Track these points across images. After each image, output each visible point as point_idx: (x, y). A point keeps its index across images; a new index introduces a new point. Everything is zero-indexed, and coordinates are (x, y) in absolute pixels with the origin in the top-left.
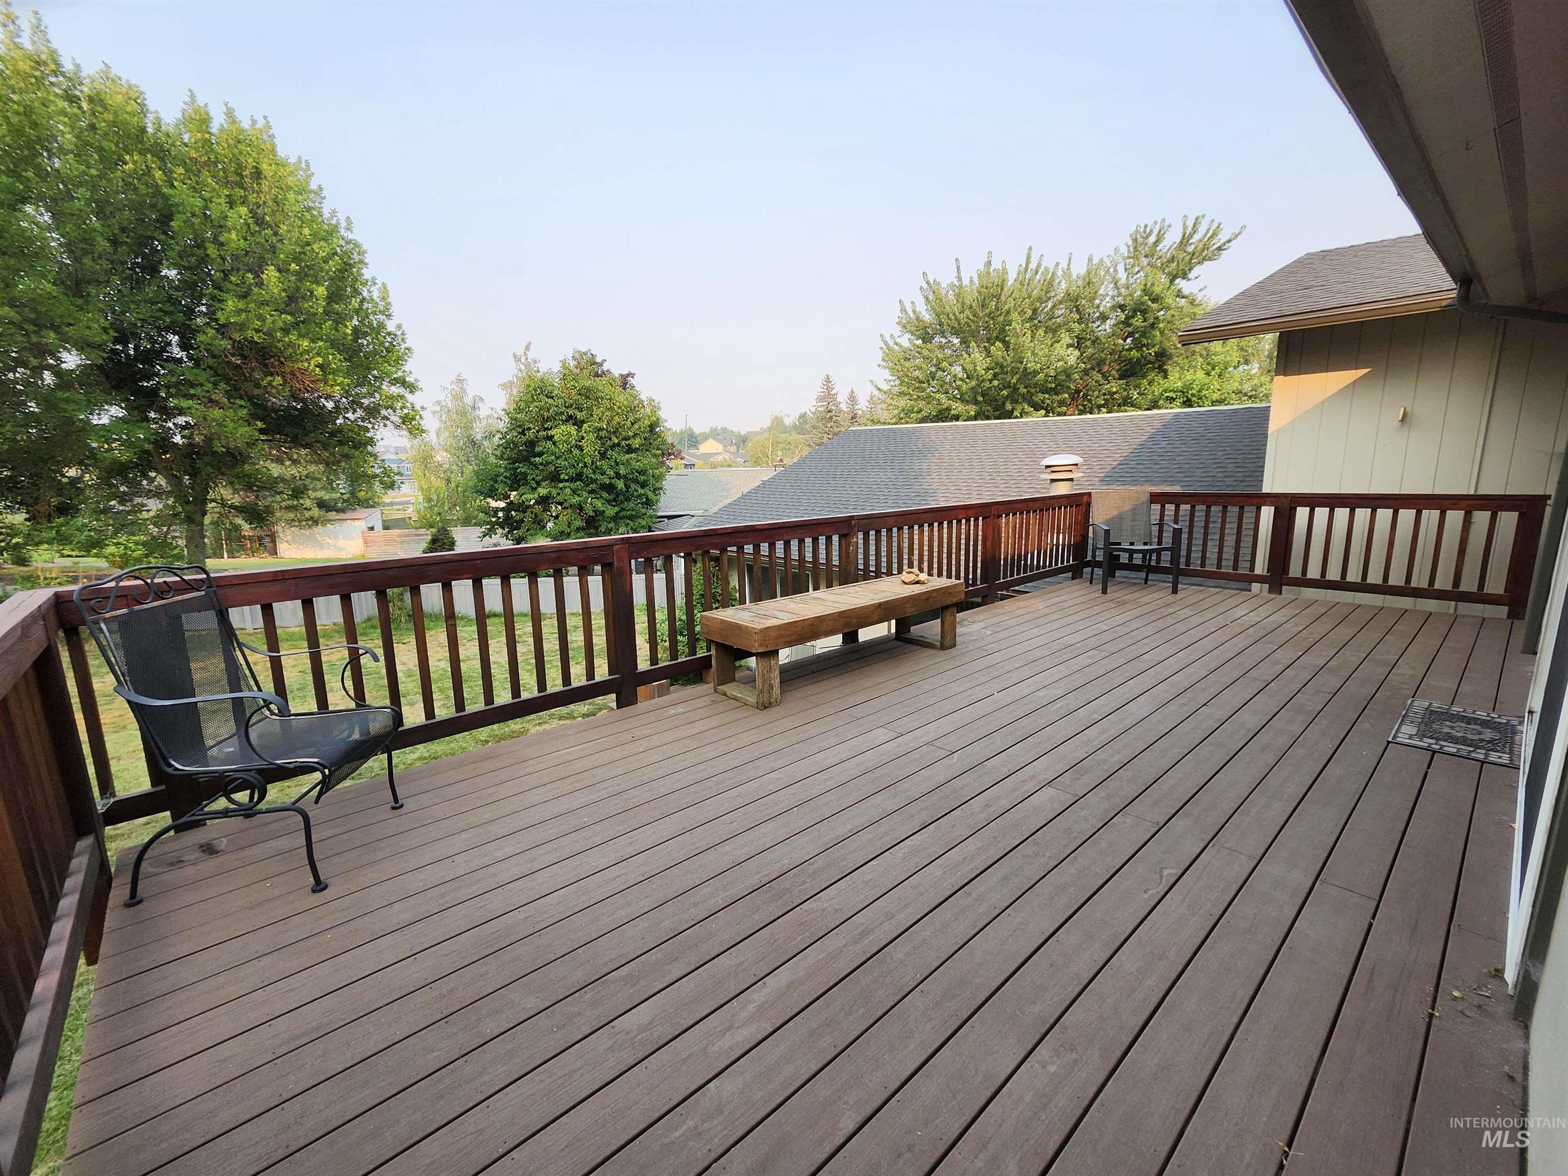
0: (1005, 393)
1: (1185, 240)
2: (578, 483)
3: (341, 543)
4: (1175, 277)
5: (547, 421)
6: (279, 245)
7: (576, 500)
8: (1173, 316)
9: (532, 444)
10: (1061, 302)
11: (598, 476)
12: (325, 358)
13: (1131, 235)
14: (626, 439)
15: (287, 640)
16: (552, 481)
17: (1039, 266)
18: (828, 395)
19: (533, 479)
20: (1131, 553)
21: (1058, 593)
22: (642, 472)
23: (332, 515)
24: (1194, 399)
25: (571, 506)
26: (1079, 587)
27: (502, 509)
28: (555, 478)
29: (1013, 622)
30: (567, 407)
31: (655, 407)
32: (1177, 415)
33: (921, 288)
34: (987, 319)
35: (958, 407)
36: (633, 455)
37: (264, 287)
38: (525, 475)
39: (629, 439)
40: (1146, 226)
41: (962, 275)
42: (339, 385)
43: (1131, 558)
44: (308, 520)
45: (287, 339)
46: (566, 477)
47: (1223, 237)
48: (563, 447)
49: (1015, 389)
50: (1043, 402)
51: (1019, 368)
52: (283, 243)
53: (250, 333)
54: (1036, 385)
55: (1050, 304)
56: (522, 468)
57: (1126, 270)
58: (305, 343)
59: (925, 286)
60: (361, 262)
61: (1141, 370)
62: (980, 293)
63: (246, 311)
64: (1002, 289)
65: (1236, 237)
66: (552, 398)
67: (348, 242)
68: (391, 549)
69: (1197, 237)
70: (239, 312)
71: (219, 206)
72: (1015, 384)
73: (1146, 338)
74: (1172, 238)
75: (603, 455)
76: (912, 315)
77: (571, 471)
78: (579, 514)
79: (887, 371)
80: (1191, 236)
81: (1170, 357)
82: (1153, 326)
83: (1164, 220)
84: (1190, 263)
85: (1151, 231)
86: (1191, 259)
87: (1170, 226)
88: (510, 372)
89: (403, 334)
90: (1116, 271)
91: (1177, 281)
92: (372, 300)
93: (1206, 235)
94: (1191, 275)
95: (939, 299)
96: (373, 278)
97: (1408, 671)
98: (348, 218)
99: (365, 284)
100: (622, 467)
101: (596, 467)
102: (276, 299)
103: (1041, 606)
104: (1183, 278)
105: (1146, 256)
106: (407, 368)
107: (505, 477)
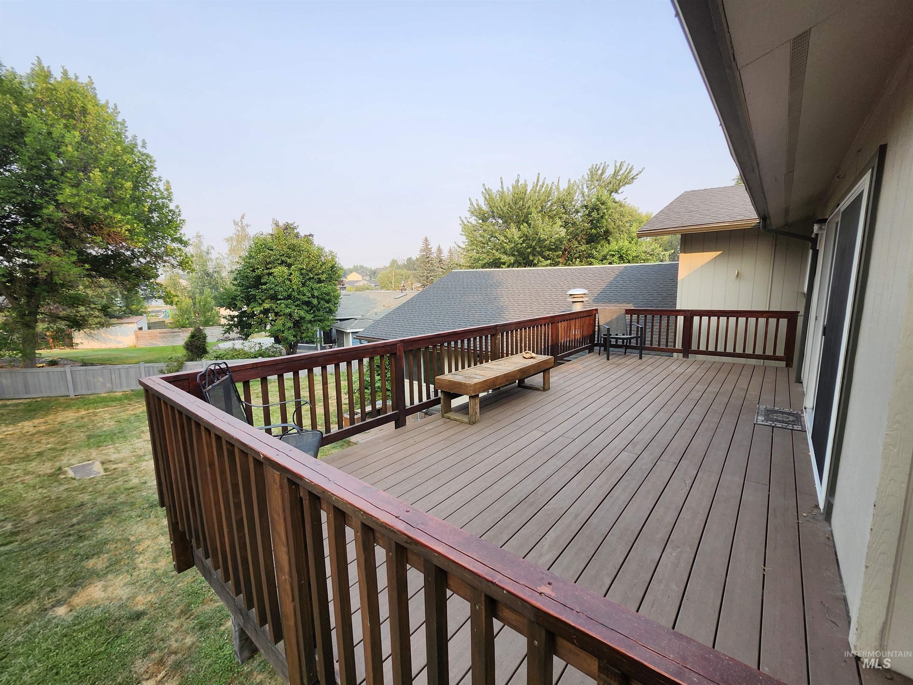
0: (529, 250)
1: (616, 173)
2: (289, 300)
3: (119, 339)
4: (612, 192)
5: (268, 264)
6: (100, 156)
7: (288, 311)
8: (612, 212)
9: (259, 277)
10: (555, 203)
11: (301, 297)
12: (132, 225)
13: (589, 169)
14: (317, 275)
15: (101, 402)
16: (272, 299)
17: (543, 183)
18: (427, 248)
19: (260, 298)
20: (617, 339)
21: (586, 360)
22: (328, 294)
23: (114, 321)
24: (624, 255)
25: (284, 314)
26: (593, 357)
27: (237, 317)
28: (274, 298)
29: (571, 376)
30: (281, 256)
31: (334, 256)
32: (626, 267)
33: (482, 192)
34: (518, 211)
35: (504, 258)
36: (322, 284)
37: (92, 181)
38: (255, 296)
39: (318, 275)
40: (596, 165)
41: (504, 186)
42: (141, 242)
43: (616, 342)
44: (96, 324)
45: (107, 214)
46: (282, 297)
47: (634, 173)
48: (280, 280)
49: (534, 249)
50: (548, 255)
51: (536, 238)
52: (103, 155)
53: (81, 209)
54: (545, 247)
55: (549, 203)
56: (253, 292)
57: (587, 187)
58: (119, 217)
59: (484, 191)
60: (152, 167)
61: (597, 239)
62: (514, 197)
63: (77, 195)
64: (525, 195)
65: (640, 173)
66: (272, 250)
67: (143, 155)
68: (154, 342)
69: (621, 172)
70: (73, 196)
71: (58, 130)
72: (534, 246)
73: (599, 223)
74: (610, 172)
75: (304, 284)
76: (476, 207)
77: (285, 294)
78: (290, 319)
79: (465, 237)
80: (619, 171)
81: (611, 233)
82: (602, 217)
83: (605, 162)
84: (619, 185)
85: (599, 168)
86: (619, 183)
87: (608, 166)
88: (231, 231)
89: (179, 211)
90: (583, 188)
91: (613, 194)
92: (159, 190)
93: (626, 171)
94: (619, 192)
95: (491, 198)
96: (160, 177)
97: (753, 392)
98: (144, 140)
99: (153, 180)
100: (315, 291)
101: (300, 291)
102: (99, 189)
103: (581, 367)
104: (616, 193)
105: (597, 181)
106: (182, 231)
107: (242, 297)
